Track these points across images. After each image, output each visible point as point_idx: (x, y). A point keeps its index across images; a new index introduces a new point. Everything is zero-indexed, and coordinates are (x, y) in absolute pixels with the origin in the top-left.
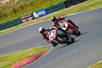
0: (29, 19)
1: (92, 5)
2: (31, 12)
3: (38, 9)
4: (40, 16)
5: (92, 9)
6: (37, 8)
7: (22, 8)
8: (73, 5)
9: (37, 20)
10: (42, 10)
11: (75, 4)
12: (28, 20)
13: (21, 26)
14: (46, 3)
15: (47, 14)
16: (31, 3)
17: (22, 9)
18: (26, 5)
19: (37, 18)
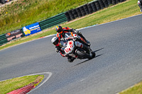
0: (17, 36)
1: (105, 17)
2: (20, 27)
3: (30, 22)
4: (32, 32)
5: (105, 22)
6: (28, 21)
7: (7, 20)
8: (77, 16)
9: (28, 37)
10: (35, 24)
11: (81, 16)
12: (15, 38)
13: (6, 46)
14: (41, 15)
15: (41, 30)
16: (19, 15)
17: (7, 23)
18: (13, 17)
19: (29, 35)
